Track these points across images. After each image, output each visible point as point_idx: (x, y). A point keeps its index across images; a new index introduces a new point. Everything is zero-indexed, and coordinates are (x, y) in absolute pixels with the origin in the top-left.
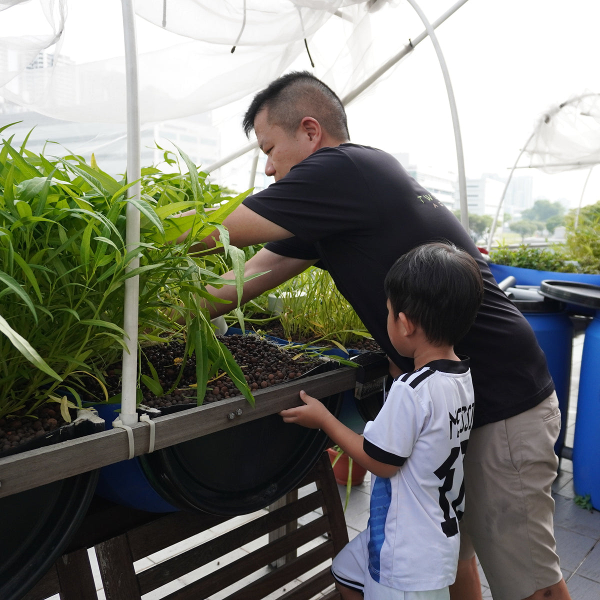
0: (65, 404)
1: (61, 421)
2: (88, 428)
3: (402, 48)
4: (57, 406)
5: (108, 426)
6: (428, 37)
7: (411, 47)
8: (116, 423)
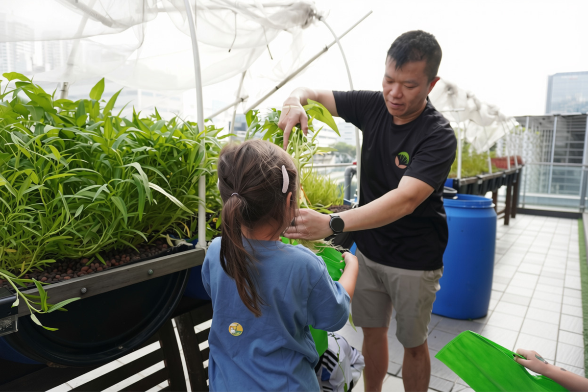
0: (169, 239)
1: (169, 246)
2: (184, 248)
3: (321, 49)
4: (165, 239)
5: (194, 247)
6: (336, 43)
7: (326, 49)
8: (197, 246)
